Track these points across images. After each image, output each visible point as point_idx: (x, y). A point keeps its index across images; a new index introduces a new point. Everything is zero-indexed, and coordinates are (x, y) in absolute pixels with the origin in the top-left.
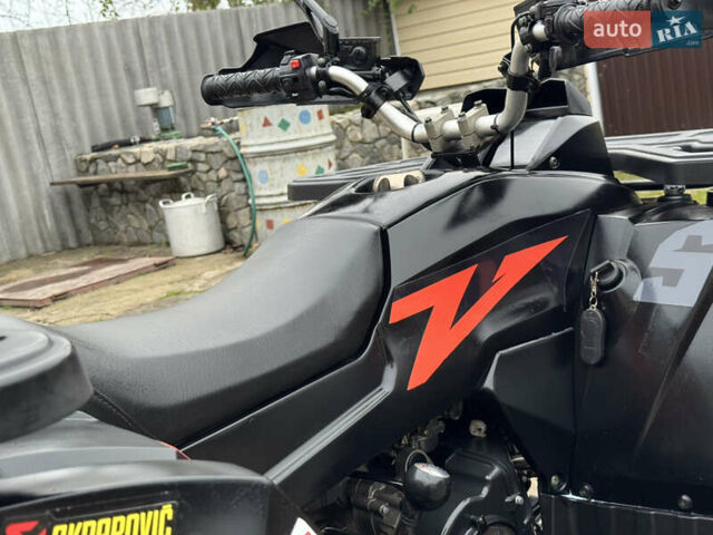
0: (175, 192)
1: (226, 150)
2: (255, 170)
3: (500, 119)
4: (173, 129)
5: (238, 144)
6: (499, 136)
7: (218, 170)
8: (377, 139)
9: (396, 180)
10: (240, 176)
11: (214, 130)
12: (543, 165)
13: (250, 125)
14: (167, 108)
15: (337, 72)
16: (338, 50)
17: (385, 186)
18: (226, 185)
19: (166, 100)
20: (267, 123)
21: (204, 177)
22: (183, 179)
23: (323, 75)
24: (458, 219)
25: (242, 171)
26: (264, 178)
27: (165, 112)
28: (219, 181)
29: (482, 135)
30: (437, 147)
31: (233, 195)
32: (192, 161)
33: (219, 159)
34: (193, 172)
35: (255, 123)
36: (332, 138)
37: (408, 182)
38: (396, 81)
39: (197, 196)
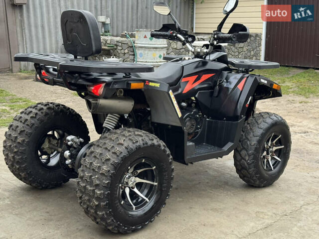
0: (108, 55)
1: (129, 43)
2: (138, 52)
3: (208, 50)
4: (109, 32)
5: (134, 42)
6: (207, 54)
7: (125, 50)
8: (181, 49)
9: (187, 58)
10: (132, 53)
11: (126, 36)
12: (214, 60)
13: (140, 36)
14: (108, 24)
15: (179, 36)
16: (180, 31)
17: (185, 59)
18: (126, 56)
19: (108, 21)
20: (145, 37)
21: (119, 52)
22: (111, 51)
23: (176, 36)
24: (196, 67)
25: (134, 52)
26: (141, 55)
27: (107, 25)
28: (125, 54)
29: (204, 53)
30: (195, 54)
31: (129, 59)
32: (116, 45)
33: (126, 46)
34: (116, 49)
35: (141, 36)
36: (166, 46)
37: (189, 59)
38: (190, 39)
39: (116, 57)
